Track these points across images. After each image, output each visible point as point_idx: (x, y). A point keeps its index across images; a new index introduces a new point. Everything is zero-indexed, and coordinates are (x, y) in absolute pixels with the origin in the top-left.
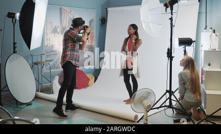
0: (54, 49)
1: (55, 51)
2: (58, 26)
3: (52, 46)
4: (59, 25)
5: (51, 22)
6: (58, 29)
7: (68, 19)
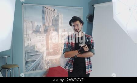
0: (36, 49)
1: (37, 51)
2: (41, 26)
3: (34, 47)
4: (42, 24)
5: (32, 22)
6: (41, 29)
7: (52, 18)
